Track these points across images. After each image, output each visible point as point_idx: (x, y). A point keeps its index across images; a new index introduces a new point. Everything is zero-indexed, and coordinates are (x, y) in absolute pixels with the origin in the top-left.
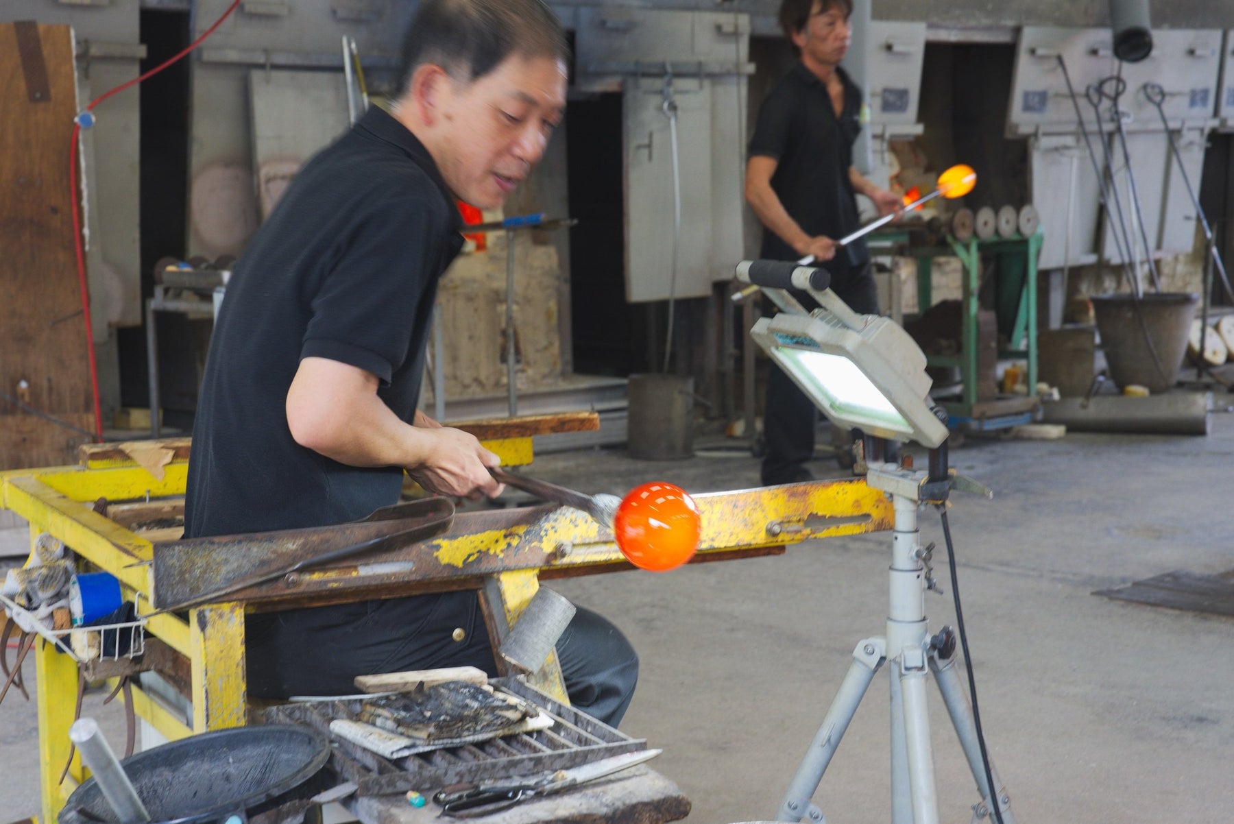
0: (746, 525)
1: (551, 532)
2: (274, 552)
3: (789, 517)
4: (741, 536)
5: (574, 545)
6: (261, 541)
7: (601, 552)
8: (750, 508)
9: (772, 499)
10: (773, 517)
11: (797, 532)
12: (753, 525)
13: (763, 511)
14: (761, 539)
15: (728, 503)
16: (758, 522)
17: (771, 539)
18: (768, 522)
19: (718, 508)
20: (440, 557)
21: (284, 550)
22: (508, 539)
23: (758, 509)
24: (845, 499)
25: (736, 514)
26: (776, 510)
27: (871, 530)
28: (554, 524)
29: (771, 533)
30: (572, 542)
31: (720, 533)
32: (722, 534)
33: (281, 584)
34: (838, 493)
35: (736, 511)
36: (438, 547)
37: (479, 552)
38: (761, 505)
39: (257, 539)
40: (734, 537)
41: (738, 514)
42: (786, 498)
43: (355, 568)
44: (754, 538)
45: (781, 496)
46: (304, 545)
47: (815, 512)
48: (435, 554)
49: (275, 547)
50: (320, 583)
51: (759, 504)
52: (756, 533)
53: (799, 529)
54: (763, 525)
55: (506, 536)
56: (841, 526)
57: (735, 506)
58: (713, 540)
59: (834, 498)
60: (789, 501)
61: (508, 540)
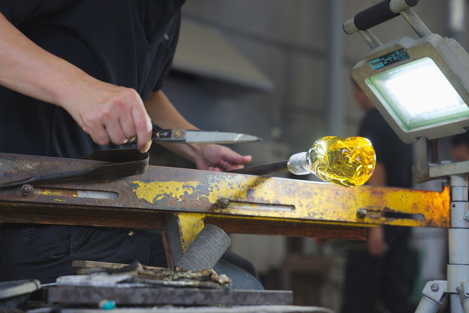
0: (344, 208)
1: (215, 190)
2: (16, 168)
3: (372, 207)
4: (341, 214)
5: (230, 201)
6: (6, 159)
7: (248, 209)
8: (347, 196)
9: (360, 193)
10: (361, 205)
11: (377, 218)
12: (348, 208)
13: (355, 200)
14: (354, 219)
15: (332, 191)
16: (351, 207)
17: (360, 220)
18: (358, 207)
19: (326, 193)
20: (137, 194)
21: (24, 169)
22: (186, 188)
23: (352, 198)
24: (407, 201)
25: (337, 199)
26: (363, 201)
27: (423, 226)
28: (217, 184)
29: (360, 215)
30: (229, 199)
31: (327, 210)
32: (328, 211)
33: (19, 193)
34: (403, 197)
35: (337, 196)
36: (137, 186)
37: (165, 194)
38: (354, 196)
39: (3, 157)
40: (336, 215)
41: (338, 199)
42: (370, 194)
43: (75, 191)
44: (349, 218)
45: (366, 191)
46: (39, 167)
47: (388, 207)
48: (134, 191)
49: (16, 165)
50: (48, 196)
51: (352, 195)
52: (350, 214)
53: (378, 217)
54: (355, 209)
55: (184, 187)
56: (405, 220)
57: (337, 194)
58: (322, 214)
59: (400, 199)
60: (371, 196)
61: (185, 190)
